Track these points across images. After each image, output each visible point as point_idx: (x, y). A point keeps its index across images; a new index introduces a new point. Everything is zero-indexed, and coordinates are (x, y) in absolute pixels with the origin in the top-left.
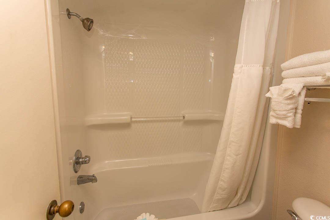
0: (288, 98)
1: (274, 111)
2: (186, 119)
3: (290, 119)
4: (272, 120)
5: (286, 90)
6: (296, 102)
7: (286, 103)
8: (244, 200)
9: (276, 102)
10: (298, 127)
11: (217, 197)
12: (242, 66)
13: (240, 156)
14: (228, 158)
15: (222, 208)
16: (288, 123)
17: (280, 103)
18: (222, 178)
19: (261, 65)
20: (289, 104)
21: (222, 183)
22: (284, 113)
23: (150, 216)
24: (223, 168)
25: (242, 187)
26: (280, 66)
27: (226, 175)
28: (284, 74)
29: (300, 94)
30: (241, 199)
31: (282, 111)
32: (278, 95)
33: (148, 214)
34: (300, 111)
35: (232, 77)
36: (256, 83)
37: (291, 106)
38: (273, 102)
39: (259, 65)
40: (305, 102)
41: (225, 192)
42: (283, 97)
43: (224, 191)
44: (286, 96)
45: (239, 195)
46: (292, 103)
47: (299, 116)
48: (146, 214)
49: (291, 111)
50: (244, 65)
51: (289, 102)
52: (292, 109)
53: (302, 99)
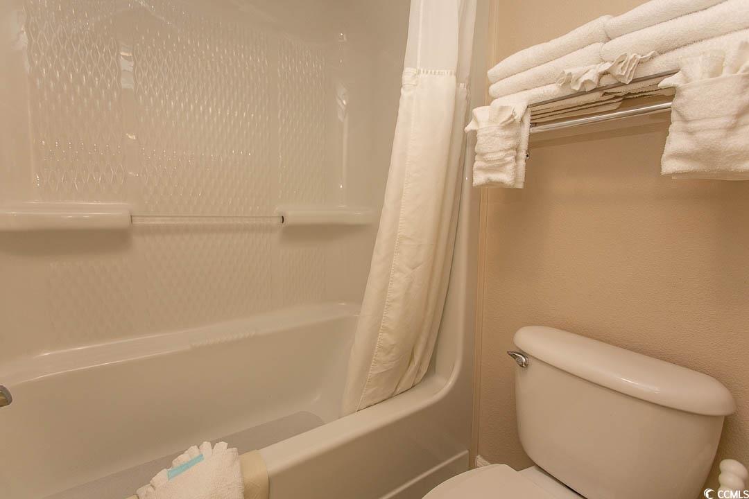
0: (506, 125)
1: (482, 155)
2: (288, 221)
3: (510, 167)
4: (480, 179)
5: (502, 109)
6: (517, 136)
7: (503, 136)
8: (424, 371)
9: (486, 135)
10: (520, 186)
11: (375, 369)
12: (419, 73)
13: (418, 268)
14: (397, 275)
15: (385, 398)
16: (505, 177)
17: (494, 136)
18: (386, 325)
19: (453, 71)
20: (507, 138)
21: (385, 335)
22: (501, 154)
23: (213, 448)
24: (387, 300)
25: (423, 339)
26: (486, 74)
27: (392, 316)
28: (493, 88)
29: (522, 120)
30: (419, 372)
31: (497, 152)
32: (490, 121)
33: (206, 445)
34: (523, 154)
35: (400, 94)
36: (444, 108)
37: (510, 143)
38: (481, 138)
39: (449, 71)
40: (531, 135)
41: (392, 354)
42: (499, 124)
43: (389, 353)
44: (504, 119)
45: (417, 359)
46: (513, 137)
47: (522, 163)
48: (198, 447)
49: (512, 151)
50: (422, 70)
51: (507, 133)
52: (512, 148)
53: (526, 131)
